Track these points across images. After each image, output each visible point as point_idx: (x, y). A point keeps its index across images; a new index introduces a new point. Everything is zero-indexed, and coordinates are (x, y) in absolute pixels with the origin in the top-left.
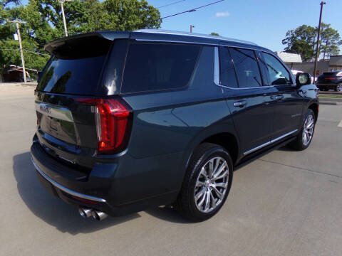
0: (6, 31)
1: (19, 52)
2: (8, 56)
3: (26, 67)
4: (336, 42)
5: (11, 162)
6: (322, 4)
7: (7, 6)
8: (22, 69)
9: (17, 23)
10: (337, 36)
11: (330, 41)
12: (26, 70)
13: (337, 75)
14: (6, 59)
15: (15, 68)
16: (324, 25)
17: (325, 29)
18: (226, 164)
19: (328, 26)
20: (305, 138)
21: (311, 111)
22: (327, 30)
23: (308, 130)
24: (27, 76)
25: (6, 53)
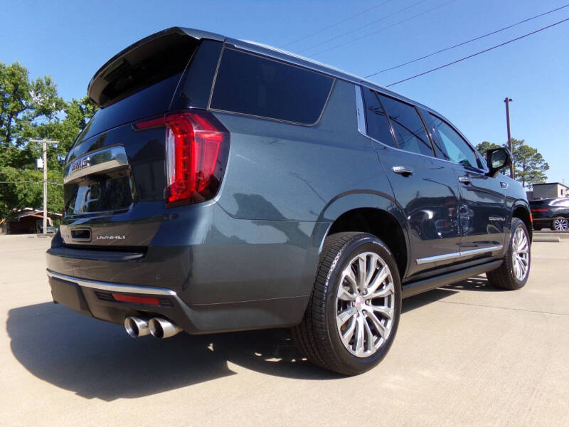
0: (27, 157)
1: (42, 186)
2: (25, 192)
3: (48, 209)
4: (538, 166)
5: (5, 317)
6: (506, 101)
7: (34, 122)
8: (42, 214)
9: (45, 143)
10: (538, 157)
11: (528, 164)
12: (48, 215)
13: (551, 204)
14: (20, 196)
15: (31, 212)
16: (515, 142)
17: (517, 147)
18: (389, 272)
19: (522, 142)
20: (517, 267)
21: (521, 221)
22: (520, 149)
23: (521, 255)
24: (48, 225)
25: (22, 186)
